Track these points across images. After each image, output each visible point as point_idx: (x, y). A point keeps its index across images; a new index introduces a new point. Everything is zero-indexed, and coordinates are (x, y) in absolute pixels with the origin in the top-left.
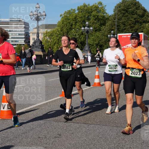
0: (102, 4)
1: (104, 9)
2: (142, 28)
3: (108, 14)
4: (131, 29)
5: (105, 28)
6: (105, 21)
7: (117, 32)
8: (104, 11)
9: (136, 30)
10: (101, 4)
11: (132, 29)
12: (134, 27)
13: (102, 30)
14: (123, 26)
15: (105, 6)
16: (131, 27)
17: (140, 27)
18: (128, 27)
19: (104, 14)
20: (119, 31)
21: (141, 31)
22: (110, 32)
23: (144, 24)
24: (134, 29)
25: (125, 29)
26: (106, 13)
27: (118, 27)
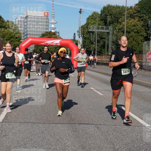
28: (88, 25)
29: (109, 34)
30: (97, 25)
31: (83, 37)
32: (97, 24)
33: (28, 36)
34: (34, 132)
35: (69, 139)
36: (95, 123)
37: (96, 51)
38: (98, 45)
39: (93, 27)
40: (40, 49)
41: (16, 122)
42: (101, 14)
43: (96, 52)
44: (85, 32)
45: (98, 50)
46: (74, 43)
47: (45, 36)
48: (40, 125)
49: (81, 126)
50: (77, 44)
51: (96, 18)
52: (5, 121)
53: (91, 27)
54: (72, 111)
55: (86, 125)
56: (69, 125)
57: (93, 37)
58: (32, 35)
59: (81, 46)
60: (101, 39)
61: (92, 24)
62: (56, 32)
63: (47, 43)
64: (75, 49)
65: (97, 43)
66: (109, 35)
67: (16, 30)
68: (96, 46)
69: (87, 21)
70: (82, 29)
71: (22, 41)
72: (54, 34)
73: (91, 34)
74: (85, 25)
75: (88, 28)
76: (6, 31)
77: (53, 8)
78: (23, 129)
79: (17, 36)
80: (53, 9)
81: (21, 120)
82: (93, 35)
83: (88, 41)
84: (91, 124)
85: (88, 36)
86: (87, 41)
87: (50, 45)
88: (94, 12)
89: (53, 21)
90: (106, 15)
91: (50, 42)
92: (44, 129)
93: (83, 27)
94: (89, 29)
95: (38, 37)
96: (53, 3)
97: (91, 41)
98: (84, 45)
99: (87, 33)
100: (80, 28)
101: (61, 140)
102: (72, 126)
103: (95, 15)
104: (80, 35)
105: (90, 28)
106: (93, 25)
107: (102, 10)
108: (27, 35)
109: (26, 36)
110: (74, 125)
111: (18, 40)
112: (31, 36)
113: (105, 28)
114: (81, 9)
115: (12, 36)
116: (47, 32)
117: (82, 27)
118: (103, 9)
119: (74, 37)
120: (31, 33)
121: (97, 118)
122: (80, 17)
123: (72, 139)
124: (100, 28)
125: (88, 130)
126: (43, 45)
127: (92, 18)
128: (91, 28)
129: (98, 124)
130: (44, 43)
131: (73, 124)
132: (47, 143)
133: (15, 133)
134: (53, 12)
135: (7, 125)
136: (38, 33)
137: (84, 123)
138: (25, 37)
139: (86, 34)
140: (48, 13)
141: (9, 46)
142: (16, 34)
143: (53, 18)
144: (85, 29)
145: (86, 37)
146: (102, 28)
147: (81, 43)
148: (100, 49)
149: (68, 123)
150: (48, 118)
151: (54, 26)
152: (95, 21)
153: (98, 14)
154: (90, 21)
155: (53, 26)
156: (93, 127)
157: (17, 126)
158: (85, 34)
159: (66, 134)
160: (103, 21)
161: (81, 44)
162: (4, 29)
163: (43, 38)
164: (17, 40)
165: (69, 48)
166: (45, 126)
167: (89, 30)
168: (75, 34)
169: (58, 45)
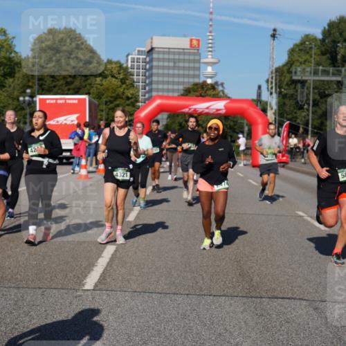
0: (7, 32)
1: (10, 42)
2: (88, 87)
3: (19, 54)
4: (66, 88)
5: (13, 82)
6: (14, 69)
7: (38, 91)
8: (10, 47)
9: (76, 90)
10: (5, 32)
11: (69, 87)
12: (72, 83)
13: (7, 86)
14: (51, 79)
15: (14, 38)
16: (68, 84)
17: (84, 84)
18: (61, 82)
19: (11, 53)
20: (43, 90)
21: (87, 92)
22: (24, 92)
23: (92, 79)
24: (72, 86)
25: (55, 87)
26: (16, 53)
27: (41, 82)
28: (291, 65)
29: (342, 85)
30: (313, 65)
31: (280, 93)
32: (313, 61)
33: (154, 94)
34: (165, 314)
35: (247, 334)
36: (309, 297)
37: (310, 126)
38: (316, 111)
39: (304, 69)
40: (179, 123)
41: (125, 289)
42: (323, 40)
43: (310, 129)
44: (285, 83)
45: (315, 123)
46: (259, 107)
47: (192, 93)
48: (179, 299)
49: (276, 303)
50: (264, 111)
51: (311, 48)
52: (100, 286)
53: (299, 69)
54: (252, 267)
55: (287, 300)
56: (246, 300)
57: (302, 93)
58: (163, 90)
59: (275, 114)
60: (321, 98)
61: (301, 63)
62: (216, 83)
63: (195, 110)
64: (260, 120)
65: (313, 106)
66: (341, 89)
67: (127, 81)
68: (309, 114)
69: (289, 57)
70: (276, 76)
71: (140, 104)
72: (213, 87)
73: (299, 86)
74: (284, 66)
75: (291, 72)
76: (105, 82)
77: (211, 29)
78: (140, 308)
79: (129, 93)
80: (211, 32)
81: (135, 286)
82: (303, 88)
83: (292, 102)
84: (300, 299)
85: (291, 92)
86: (287, 102)
87: (203, 114)
88: (307, 36)
89: (210, 59)
90: (335, 42)
91: (202, 106)
92: (189, 308)
93: (279, 71)
94: (293, 74)
95: (176, 94)
96: (211, 16)
97: (297, 102)
98: (281, 112)
99: (289, 83)
100: (272, 73)
101: (227, 335)
102: (253, 302)
103: (307, 43)
104: (272, 88)
105: (296, 73)
106: (303, 66)
107: (325, 28)
108: (151, 91)
109: (150, 95)
110: (258, 300)
111: (132, 102)
112: (160, 94)
113: (331, 71)
114: (275, 30)
115: (118, 95)
116: (196, 84)
117: (277, 70)
118: (327, 27)
119: (259, 95)
120: (160, 87)
121: (314, 285)
122: (273, 49)
123: (253, 335)
124: (320, 73)
125: (292, 314)
126: (187, 113)
127: (302, 49)
128: (298, 73)
129: (316, 299)
130: (190, 109)
131: (256, 297)
132: (194, 342)
133: (122, 317)
134: (210, 37)
135: (104, 297)
136: (176, 87)
137: (281, 296)
138: (147, 96)
139: (286, 87)
140: (198, 40)
141: (120, 117)
142: (127, 89)
143: (211, 51)
144: (284, 74)
145: (286, 94)
146: (326, 72)
147: (275, 107)
148: (319, 121)
149: (244, 295)
150: (197, 282)
151: (213, 70)
152: (308, 56)
153: (315, 39)
154: (296, 56)
155: (209, 69)
156: (303, 307)
157: (127, 301)
158: (284, 86)
159: (240, 322)
160: (328, 55)
161: (273, 111)
162: (101, 78)
163: (186, 97)
164: (128, 102)
165: (247, 120)
166: (190, 302)
167: (294, 78)
168: (260, 87)
169: (220, 114)
